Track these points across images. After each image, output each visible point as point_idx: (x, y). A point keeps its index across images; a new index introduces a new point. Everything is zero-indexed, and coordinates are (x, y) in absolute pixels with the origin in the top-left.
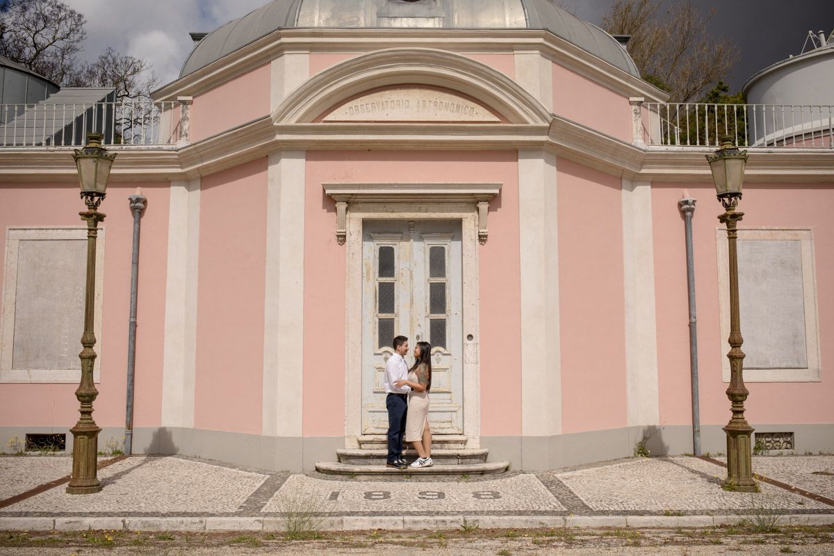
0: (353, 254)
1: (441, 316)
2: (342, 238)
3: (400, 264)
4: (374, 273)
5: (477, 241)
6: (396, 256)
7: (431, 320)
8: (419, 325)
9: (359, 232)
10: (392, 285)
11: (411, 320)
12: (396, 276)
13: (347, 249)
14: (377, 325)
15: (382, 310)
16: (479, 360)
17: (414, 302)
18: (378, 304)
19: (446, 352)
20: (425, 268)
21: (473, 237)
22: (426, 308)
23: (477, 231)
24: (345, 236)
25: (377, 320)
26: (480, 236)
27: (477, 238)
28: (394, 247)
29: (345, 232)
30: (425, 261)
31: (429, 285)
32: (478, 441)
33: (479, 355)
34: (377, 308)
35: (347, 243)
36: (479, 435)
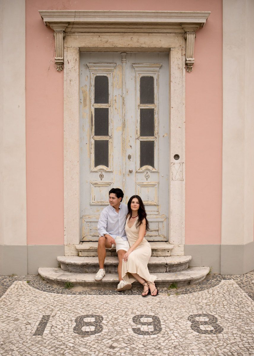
0: (70, 81)
1: (150, 139)
2: (60, 65)
3: (113, 92)
4: (90, 99)
5: (184, 70)
6: (110, 84)
7: (141, 141)
8: (131, 146)
9: (76, 60)
10: (107, 110)
11: (124, 141)
12: (110, 103)
13: (65, 76)
14: (93, 146)
15: (97, 133)
16: (184, 178)
17: (126, 126)
18: (94, 127)
19: (154, 170)
20: (136, 95)
21: (181, 66)
22: (137, 131)
23: (184, 60)
24: (63, 64)
25: (93, 142)
26: (186, 64)
27: (184, 66)
28: (108, 76)
29: (63, 60)
30: (135, 89)
31: (139, 111)
32: (182, 249)
33: (184, 173)
34: (93, 130)
35: (65, 70)
36: (184, 243)
